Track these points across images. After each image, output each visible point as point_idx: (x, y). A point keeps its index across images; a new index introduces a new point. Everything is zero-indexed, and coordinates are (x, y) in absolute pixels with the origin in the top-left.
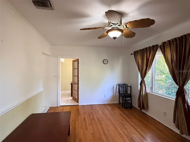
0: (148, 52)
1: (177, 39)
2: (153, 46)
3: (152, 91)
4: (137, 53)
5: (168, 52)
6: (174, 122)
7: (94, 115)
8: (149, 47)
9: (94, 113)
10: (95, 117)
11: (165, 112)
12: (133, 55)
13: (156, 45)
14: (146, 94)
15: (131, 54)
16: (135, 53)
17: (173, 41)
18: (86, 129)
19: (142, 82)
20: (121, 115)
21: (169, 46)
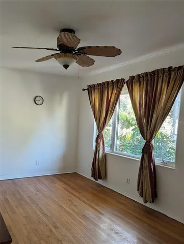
0: (109, 88)
1: (149, 75)
2: (118, 81)
3: (113, 150)
4: (92, 89)
5: (136, 92)
6: (138, 190)
7: (22, 193)
8: (112, 81)
9: (20, 191)
10: (25, 196)
11: (128, 178)
12: (86, 91)
13: (122, 79)
14: (105, 156)
15: (84, 90)
16: (89, 89)
17: (143, 77)
18: (14, 213)
19: (100, 136)
20: (66, 189)
21: (138, 83)
